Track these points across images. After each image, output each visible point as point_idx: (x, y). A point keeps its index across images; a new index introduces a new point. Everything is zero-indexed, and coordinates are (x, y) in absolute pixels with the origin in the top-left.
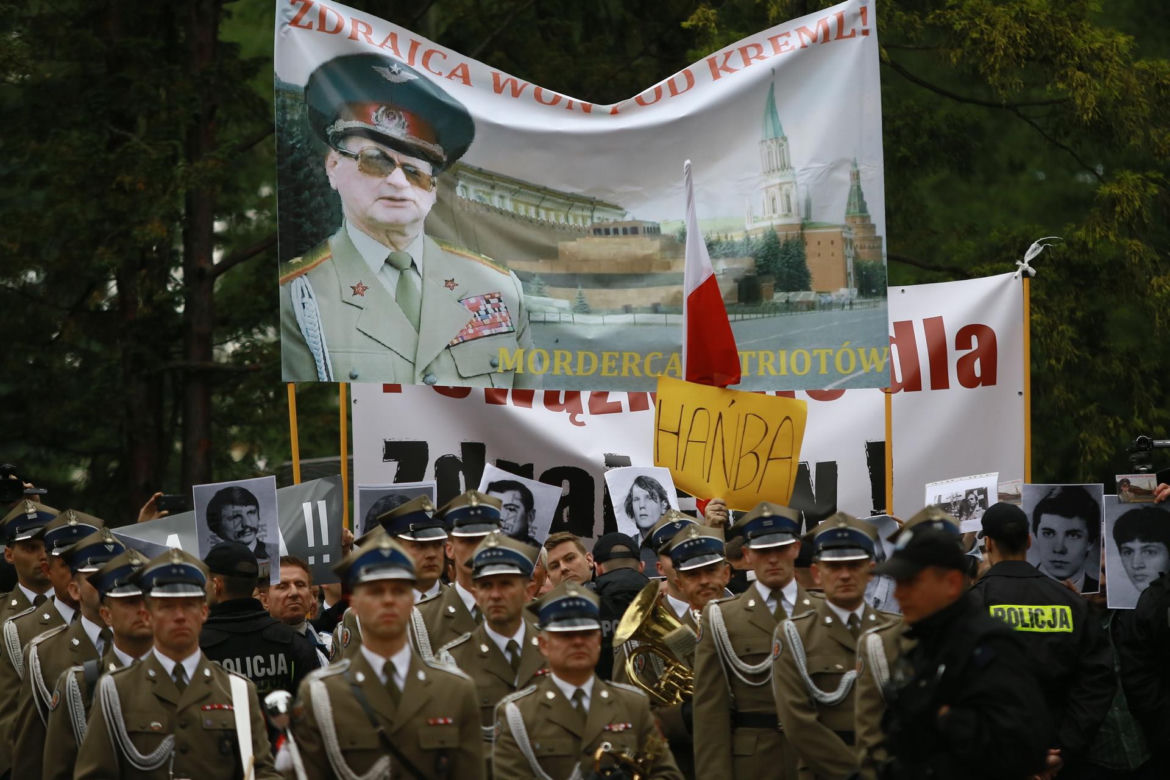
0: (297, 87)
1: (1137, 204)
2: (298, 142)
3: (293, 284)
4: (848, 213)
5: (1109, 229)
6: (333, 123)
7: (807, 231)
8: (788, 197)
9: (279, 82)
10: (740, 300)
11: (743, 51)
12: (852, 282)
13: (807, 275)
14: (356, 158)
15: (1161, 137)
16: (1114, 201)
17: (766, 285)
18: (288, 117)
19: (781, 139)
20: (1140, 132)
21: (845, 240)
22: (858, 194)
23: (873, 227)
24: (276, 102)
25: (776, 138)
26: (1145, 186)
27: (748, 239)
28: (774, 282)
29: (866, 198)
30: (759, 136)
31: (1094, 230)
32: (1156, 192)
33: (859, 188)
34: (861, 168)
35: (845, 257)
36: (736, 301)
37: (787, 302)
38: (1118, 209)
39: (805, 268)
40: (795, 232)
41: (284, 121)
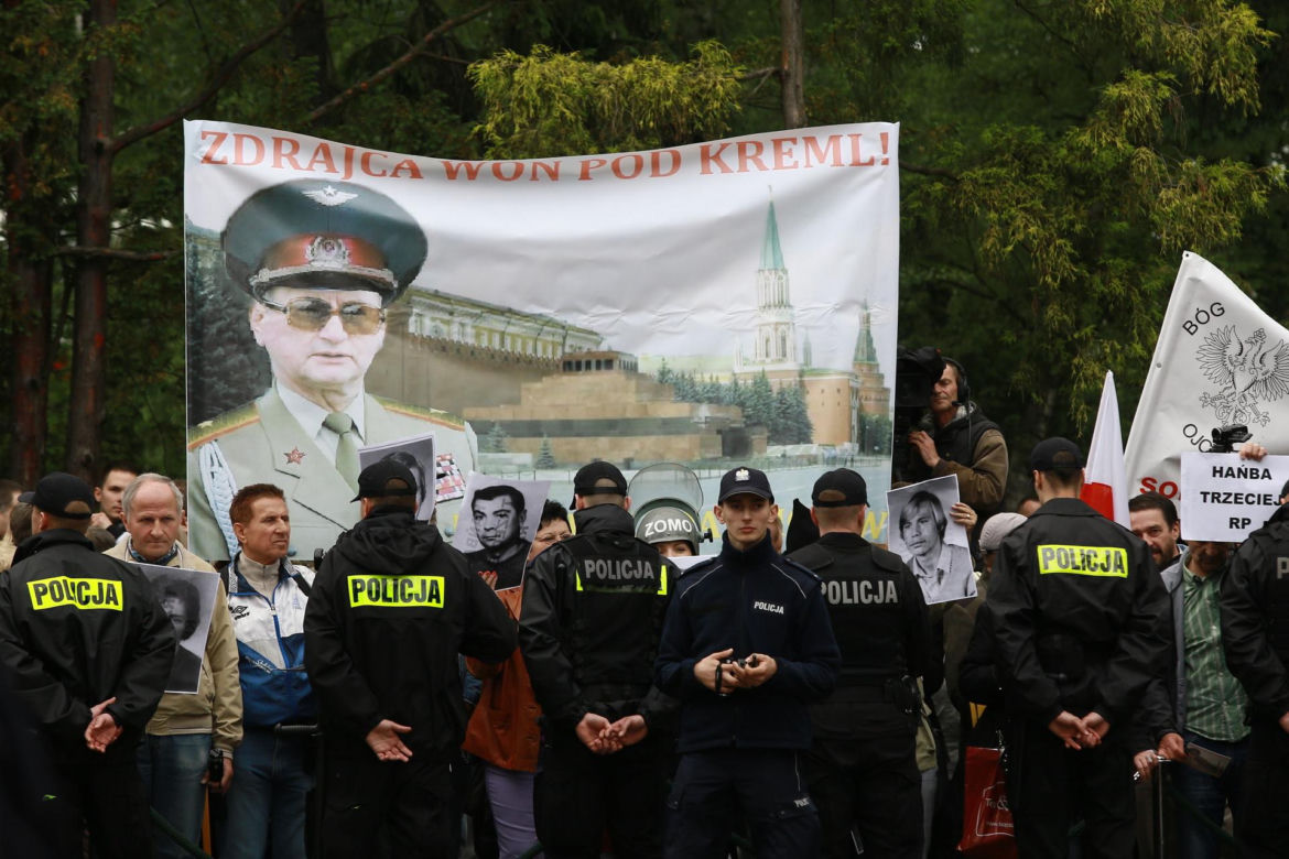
0: (211, 232)
1: (1148, 107)
2: (211, 293)
3: (202, 451)
4: (856, 359)
5: (1116, 135)
6: (257, 273)
7: (806, 379)
8: (784, 340)
9: (192, 227)
10: (724, 454)
11: (742, 148)
12: (855, 438)
13: (808, 426)
14: (285, 311)
15: (1173, 34)
16: (1122, 104)
17: (758, 437)
18: (200, 265)
19: (779, 268)
20: (1151, 29)
21: (851, 388)
22: (867, 343)
23: (881, 377)
24: (187, 247)
25: (776, 269)
26: (1156, 86)
27: (736, 384)
28: (766, 434)
29: (875, 345)
30: (756, 263)
31: (1100, 136)
32: (1168, 94)
33: (868, 332)
34: (873, 311)
35: (851, 408)
36: (720, 455)
37: (784, 456)
38: (1127, 112)
39: (806, 417)
40: (792, 380)
41: (195, 269)
